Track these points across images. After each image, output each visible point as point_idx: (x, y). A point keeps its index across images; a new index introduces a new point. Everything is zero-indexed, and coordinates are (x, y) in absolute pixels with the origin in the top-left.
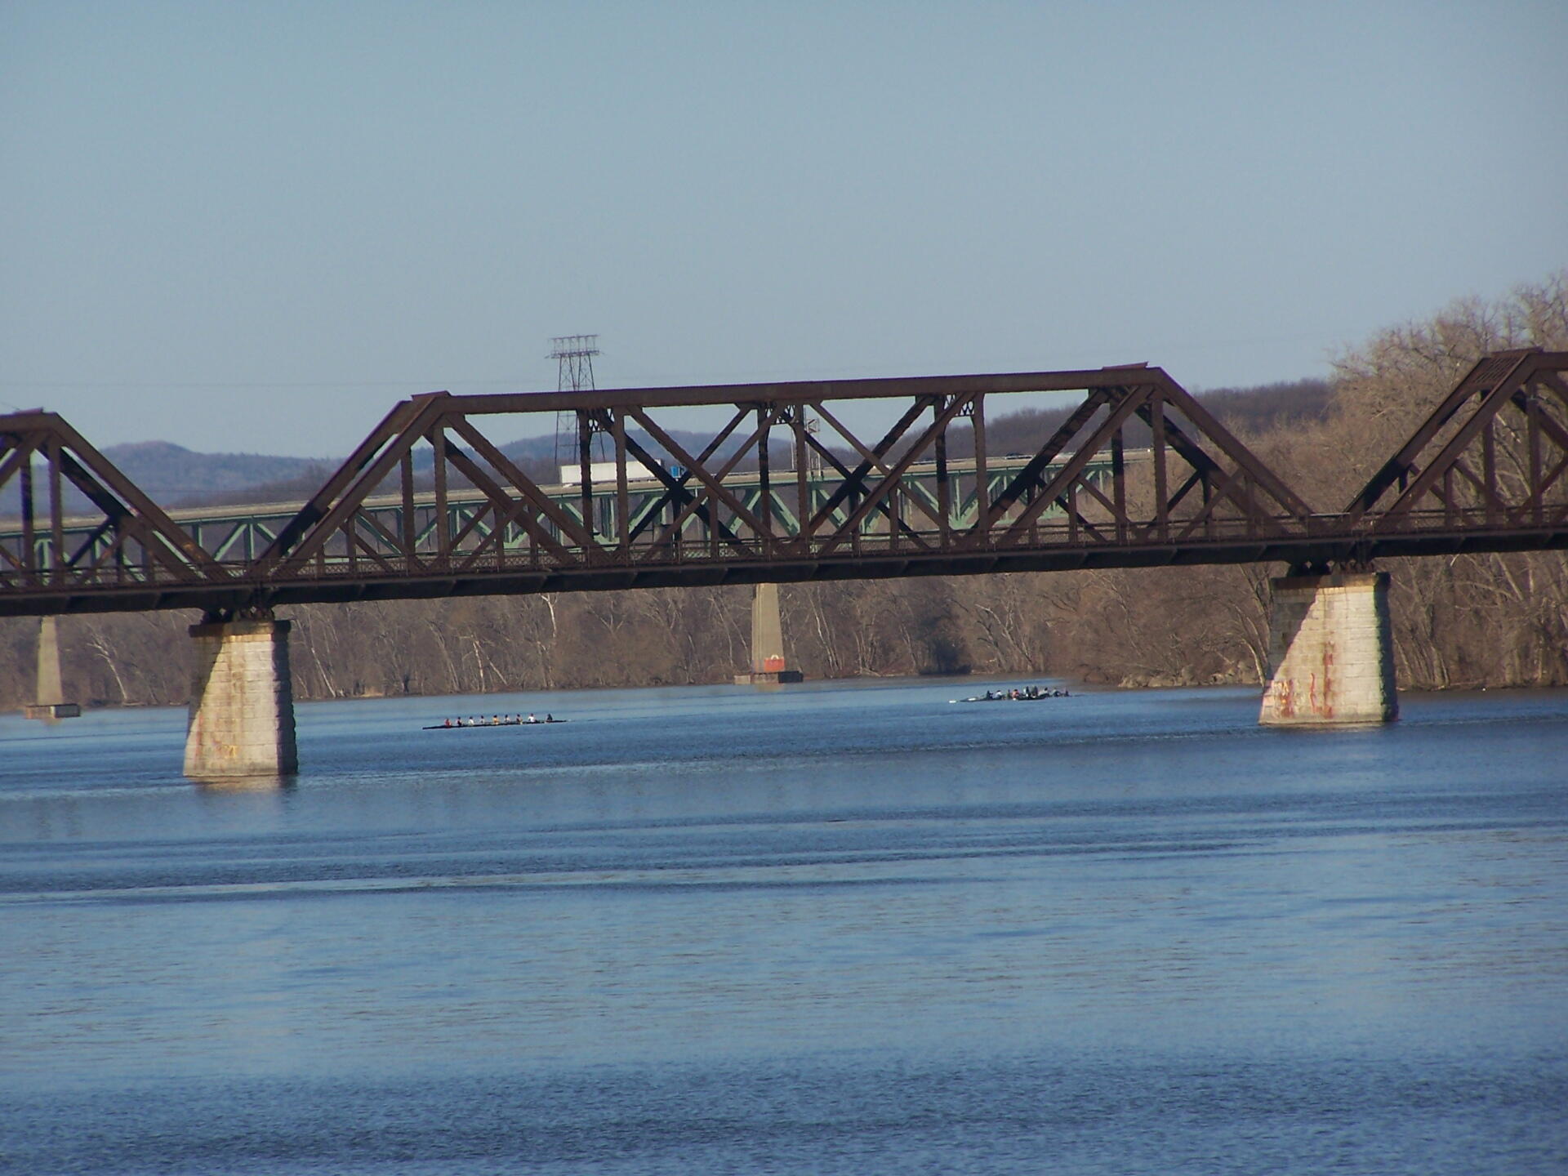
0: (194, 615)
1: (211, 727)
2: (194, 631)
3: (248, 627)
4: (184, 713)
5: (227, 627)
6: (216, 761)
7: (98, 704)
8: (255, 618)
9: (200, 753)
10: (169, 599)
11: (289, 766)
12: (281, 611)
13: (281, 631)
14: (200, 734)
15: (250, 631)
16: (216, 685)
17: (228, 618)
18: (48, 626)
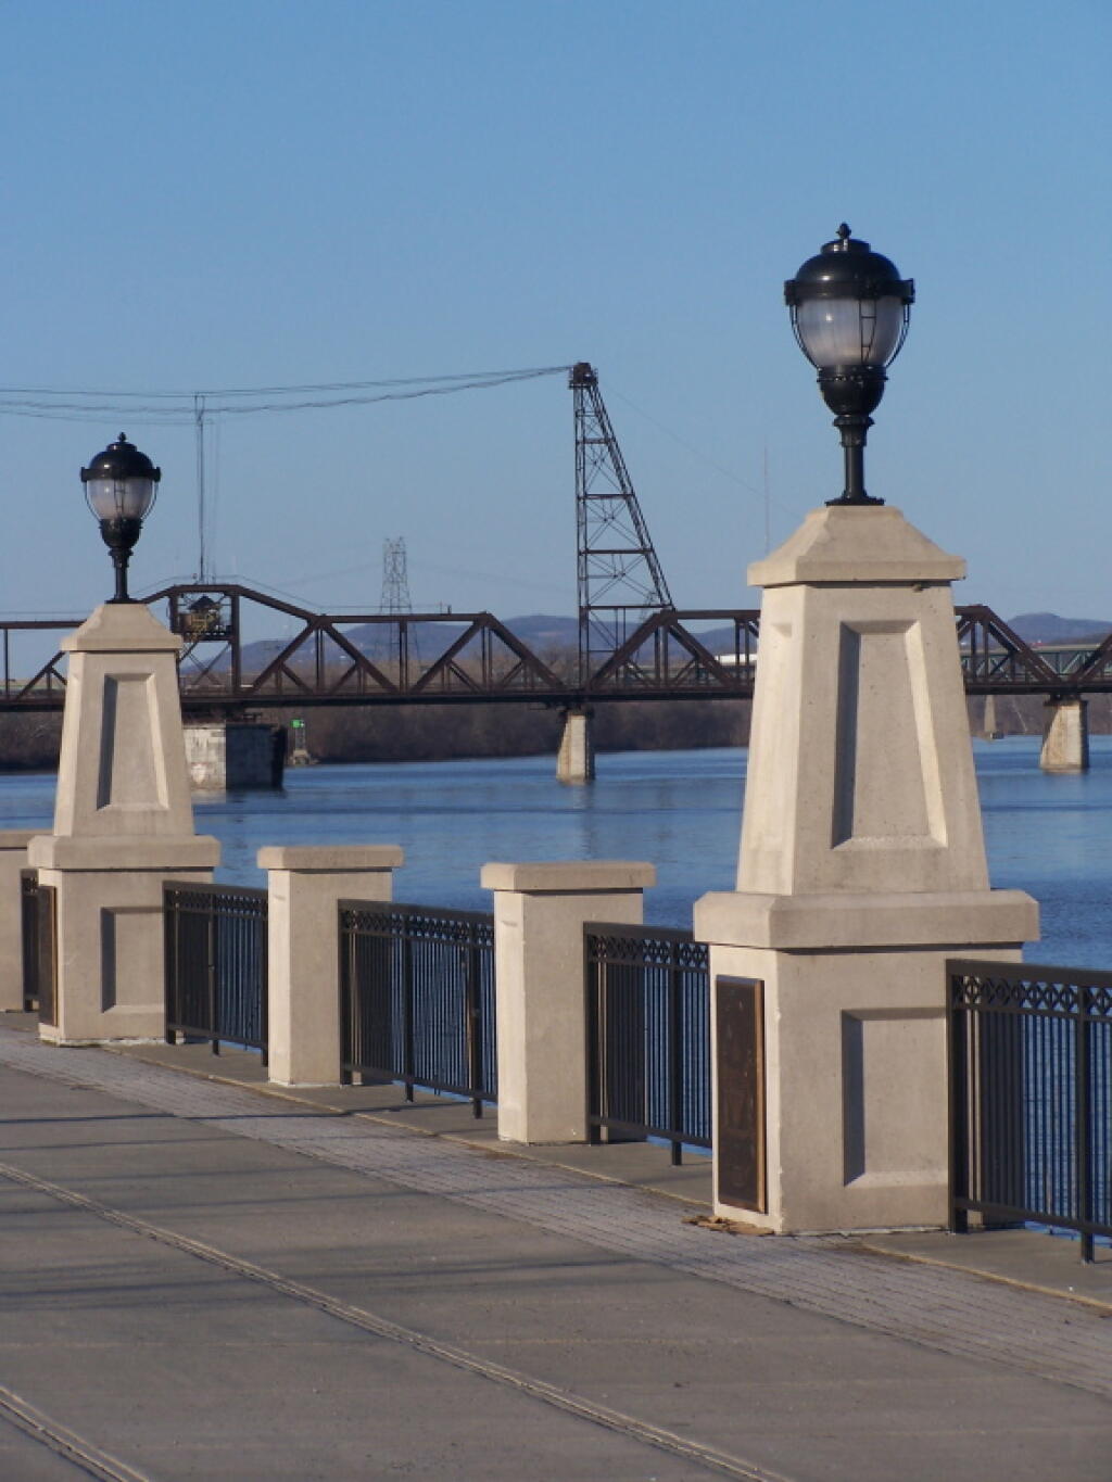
0: (1047, 697)
1: (1052, 746)
2: (1047, 704)
3: (1070, 703)
4: (1040, 738)
5: (1061, 703)
6: (1054, 761)
7: (1013, 733)
8: (1071, 699)
9: (1047, 758)
10: (1035, 690)
11: (1086, 764)
12: (1084, 696)
13: (1084, 705)
14: (1047, 749)
15: (1070, 704)
16: (1055, 728)
17: (1061, 699)
18: (990, 698)
